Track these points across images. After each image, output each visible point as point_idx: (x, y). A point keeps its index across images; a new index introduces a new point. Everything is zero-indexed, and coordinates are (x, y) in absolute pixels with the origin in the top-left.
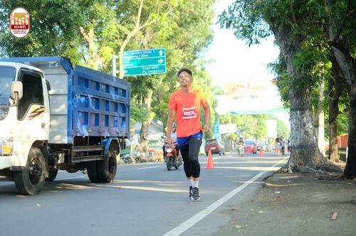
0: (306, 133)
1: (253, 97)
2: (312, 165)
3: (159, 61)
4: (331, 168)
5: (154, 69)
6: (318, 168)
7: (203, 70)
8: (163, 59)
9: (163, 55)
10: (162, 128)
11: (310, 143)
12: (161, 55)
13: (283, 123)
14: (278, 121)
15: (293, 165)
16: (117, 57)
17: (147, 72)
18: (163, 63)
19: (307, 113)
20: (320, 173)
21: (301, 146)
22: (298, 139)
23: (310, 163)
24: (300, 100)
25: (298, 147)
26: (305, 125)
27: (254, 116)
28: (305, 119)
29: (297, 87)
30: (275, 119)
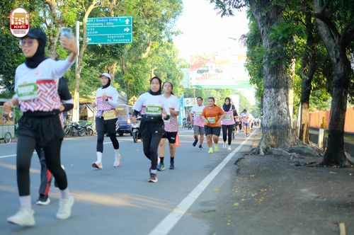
0: (280, 113)
1: (218, 72)
2: (284, 147)
3: (125, 30)
4: (305, 152)
5: (119, 38)
6: (291, 151)
7: (169, 41)
8: (129, 27)
9: (130, 23)
10: (126, 99)
11: (283, 124)
12: (127, 23)
13: (245, 98)
14: (241, 96)
15: (265, 147)
16: (81, 23)
17: (112, 40)
18: (129, 32)
19: (282, 91)
20: (294, 156)
21: (274, 127)
22: (271, 119)
23: (283, 145)
24: (275, 77)
25: (271, 128)
26: (279, 105)
27: (217, 90)
28: (280, 97)
29: (273, 63)
30: (237, 94)
